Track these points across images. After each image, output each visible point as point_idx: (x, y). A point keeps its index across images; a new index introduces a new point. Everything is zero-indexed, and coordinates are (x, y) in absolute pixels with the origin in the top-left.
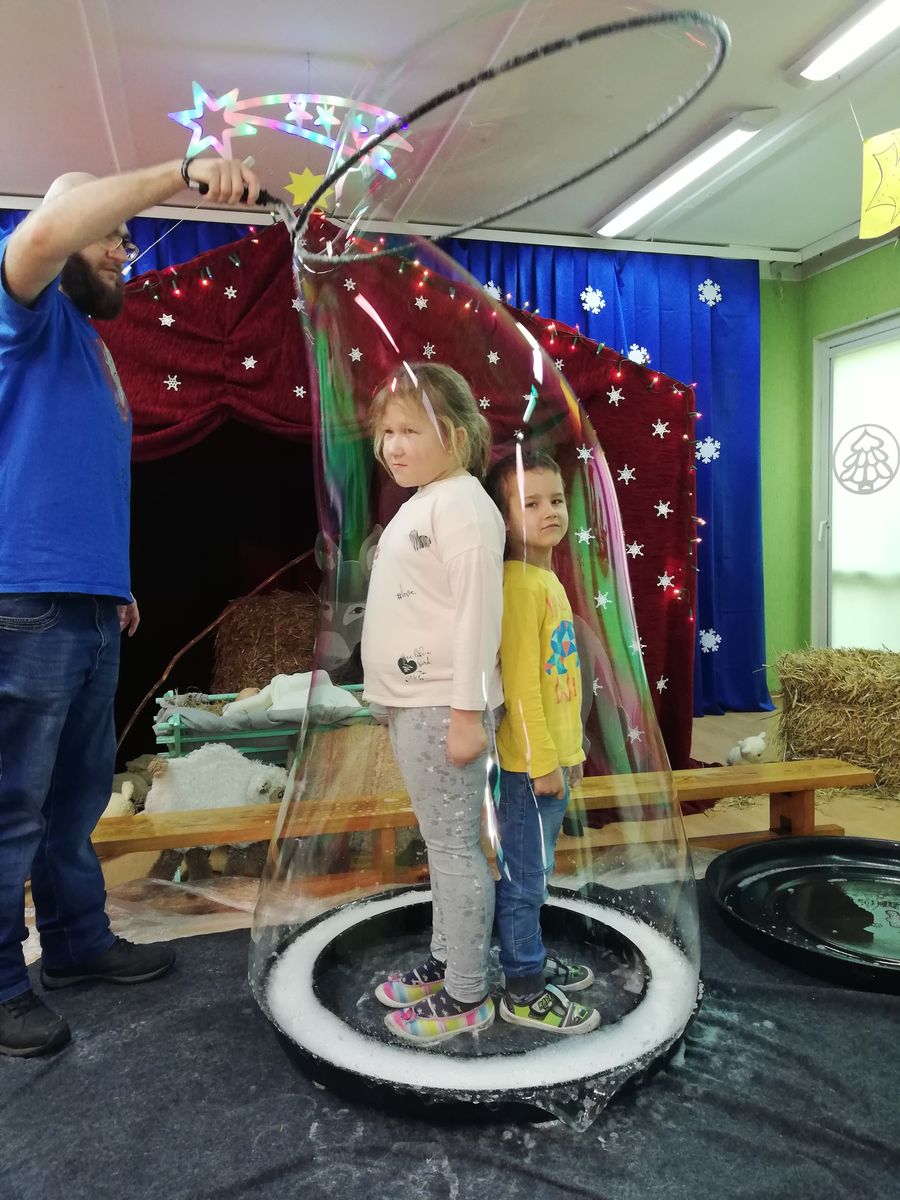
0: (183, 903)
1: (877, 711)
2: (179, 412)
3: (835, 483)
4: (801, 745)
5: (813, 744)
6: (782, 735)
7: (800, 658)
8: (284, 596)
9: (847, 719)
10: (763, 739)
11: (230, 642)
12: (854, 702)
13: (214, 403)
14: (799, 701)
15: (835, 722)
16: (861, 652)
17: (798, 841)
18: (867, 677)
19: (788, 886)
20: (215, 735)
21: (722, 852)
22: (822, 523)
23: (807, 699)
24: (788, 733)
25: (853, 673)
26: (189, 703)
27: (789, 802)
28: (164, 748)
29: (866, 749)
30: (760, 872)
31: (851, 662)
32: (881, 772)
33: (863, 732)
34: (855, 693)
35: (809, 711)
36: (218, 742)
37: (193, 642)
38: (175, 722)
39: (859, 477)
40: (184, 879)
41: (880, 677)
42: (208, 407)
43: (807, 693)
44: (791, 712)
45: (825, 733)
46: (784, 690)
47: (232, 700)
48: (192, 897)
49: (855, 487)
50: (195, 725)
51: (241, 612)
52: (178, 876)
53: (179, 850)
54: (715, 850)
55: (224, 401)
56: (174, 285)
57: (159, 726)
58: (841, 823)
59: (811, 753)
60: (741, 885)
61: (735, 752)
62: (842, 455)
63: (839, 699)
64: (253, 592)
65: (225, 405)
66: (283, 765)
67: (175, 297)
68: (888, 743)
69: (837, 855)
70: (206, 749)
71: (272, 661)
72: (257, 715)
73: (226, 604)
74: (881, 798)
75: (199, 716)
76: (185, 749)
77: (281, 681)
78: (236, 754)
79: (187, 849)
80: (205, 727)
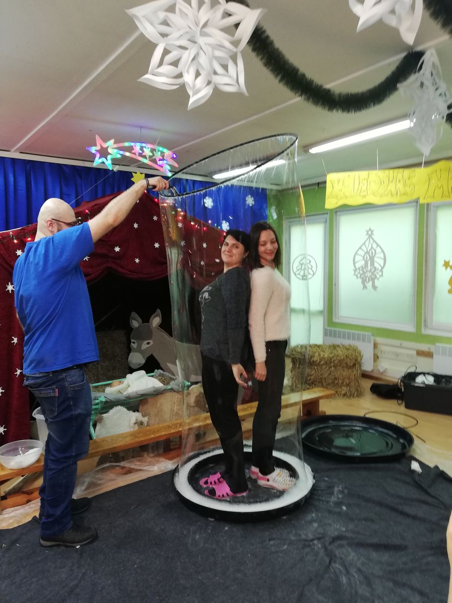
2: (91, 270)
9: (316, 371)
12: (318, 365)
14: (299, 365)
15: (311, 372)
16: (316, 345)
18: (322, 356)
27: (311, 405)
33: (321, 375)
34: (318, 362)
38: (102, 399)
39: (302, 273)
41: (326, 356)
42: (102, 267)
43: (302, 362)
44: (296, 369)
45: (308, 376)
46: (293, 361)
49: (301, 277)
50: (110, 400)
55: (109, 265)
58: (324, 410)
70: (115, 409)
77: (131, 377)
78: (124, 409)
80: (113, 400)
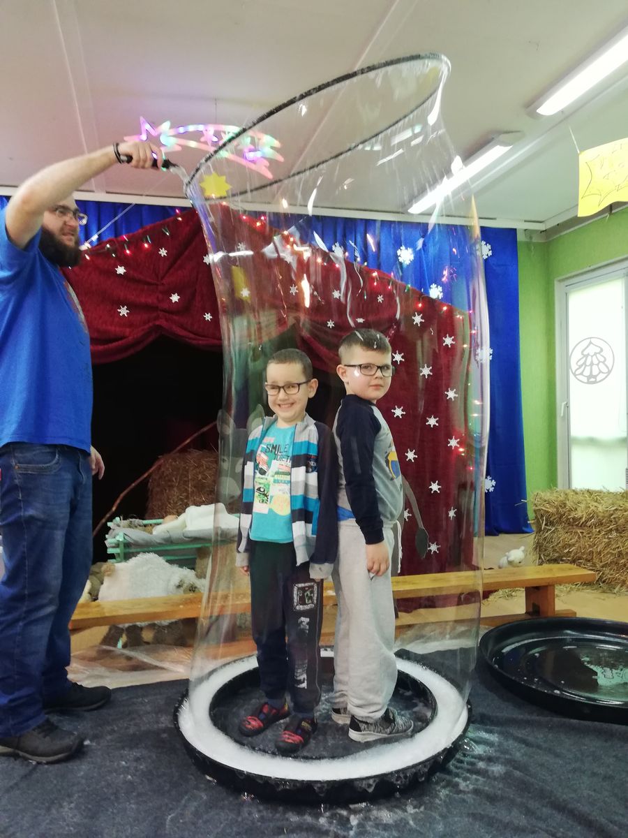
0: (124, 663)
1: (599, 531)
2: (128, 330)
3: (571, 376)
4: (549, 555)
5: (556, 555)
6: (536, 548)
7: (547, 495)
8: (196, 453)
9: (579, 538)
10: (523, 551)
11: (159, 485)
12: (583, 526)
13: (151, 324)
14: (545, 525)
15: (571, 540)
16: (588, 491)
17: (544, 620)
18: (592, 508)
19: (536, 652)
20: (146, 547)
21: (492, 628)
22: (564, 404)
23: (552, 524)
24: (539, 547)
25: (583, 506)
26: (130, 526)
27: (538, 593)
28: (112, 556)
29: (592, 558)
30: (518, 642)
31: (581, 498)
32: (603, 574)
33: (590, 546)
34: (584, 519)
35: (554, 532)
36: (149, 552)
37: (133, 485)
38: (120, 538)
39: (587, 372)
40: (125, 646)
42: (147, 326)
43: (551, 519)
44: (541, 533)
45: (564, 547)
46: (536, 517)
47: (158, 524)
48: (129, 658)
49: (585, 380)
50: (134, 541)
51: (166, 464)
52: (120, 644)
53: (121, 626)
54: (487, 627)
55: (157, 323)
56: (126, 246)
57: (110, 541)
58: (574, 609)
59: (555, 561)
60: (504, 651)
61: (504, 561)
62: (575, 358)
63: (574, 523)
64: (175, 451)
65: (158, 325)
66: (193, 569)
67: (126, 255)
68: (608, 553)
69: (570, 630)
70: (141, 558)
71: (187, 497)
72: (176, 534)
73: (157, 459)
74: (604, 592)
75: (137, 534)
76: (127, 557)
77: (192, 510)
78: (161, 561)
79: (127, 625)
80: (140, 541)
